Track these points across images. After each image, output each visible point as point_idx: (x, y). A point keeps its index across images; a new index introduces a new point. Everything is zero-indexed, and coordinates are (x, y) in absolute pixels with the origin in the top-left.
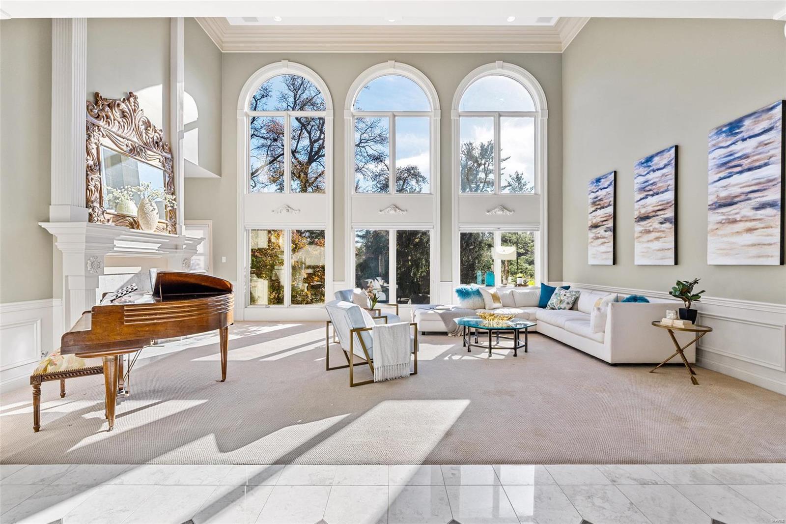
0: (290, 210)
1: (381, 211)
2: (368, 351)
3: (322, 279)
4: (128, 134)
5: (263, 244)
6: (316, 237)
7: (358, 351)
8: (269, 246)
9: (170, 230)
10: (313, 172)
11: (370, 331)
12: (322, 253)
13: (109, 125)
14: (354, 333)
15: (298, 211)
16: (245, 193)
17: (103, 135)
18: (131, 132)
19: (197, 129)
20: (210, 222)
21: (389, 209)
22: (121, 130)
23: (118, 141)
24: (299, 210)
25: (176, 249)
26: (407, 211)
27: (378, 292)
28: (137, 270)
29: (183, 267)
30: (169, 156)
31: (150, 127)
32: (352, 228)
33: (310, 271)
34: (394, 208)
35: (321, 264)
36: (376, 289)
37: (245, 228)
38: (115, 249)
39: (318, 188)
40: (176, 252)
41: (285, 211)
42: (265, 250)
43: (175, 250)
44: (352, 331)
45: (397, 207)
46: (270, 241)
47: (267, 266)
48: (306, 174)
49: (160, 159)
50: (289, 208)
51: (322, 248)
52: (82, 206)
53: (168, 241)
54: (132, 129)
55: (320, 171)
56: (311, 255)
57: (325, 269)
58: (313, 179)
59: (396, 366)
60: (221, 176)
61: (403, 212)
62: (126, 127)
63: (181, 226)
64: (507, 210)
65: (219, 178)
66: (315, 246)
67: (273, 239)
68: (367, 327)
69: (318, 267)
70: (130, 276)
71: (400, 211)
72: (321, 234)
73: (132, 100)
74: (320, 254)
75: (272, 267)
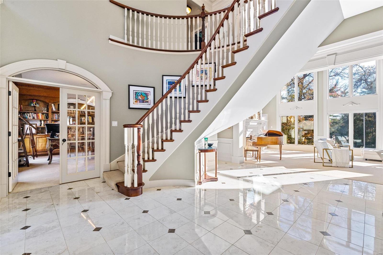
0: (298, 108)
1: (344, 105)
2: (330, 156)
3: (312, 136)
5: (285, 121)
6: (309, 118)
7: (326, 156)
8: (287, 122)
10: (306, 82)
11: (331, 150)
12: (312, 124)
14: (324, 150)
15: (301, 108)
16: (279, 103)
21: (349, 104)
26: (360, 104)
27: (344, 142)
32: (328, 114)
33: (306, 132)
34: (351, 103)
35: (312, 129)
36: (343, 141)
37: (279, 116)
38: (250, 125)
39: (309, 90)
41: (295, 109)
42: (286, 124)
44: (323, 149)
45: (353, 103)
46: (287, 120)
47: (287, 129)
48: (302, 83)
50: (297, 107)
51: (312, 122)
55: (310, 80)
56: (307, 125)
57: (314, 131)
58: (306, 85)
59: (342, 163)
61: (357, 105)
63: (261, 117)
66: (309, 121)
67: (289, 119)
68: (330, 149)
69: (310, 130)
71: (356, 105)
72: (312, 117)
74: (311, 125)
75: (289, 129)
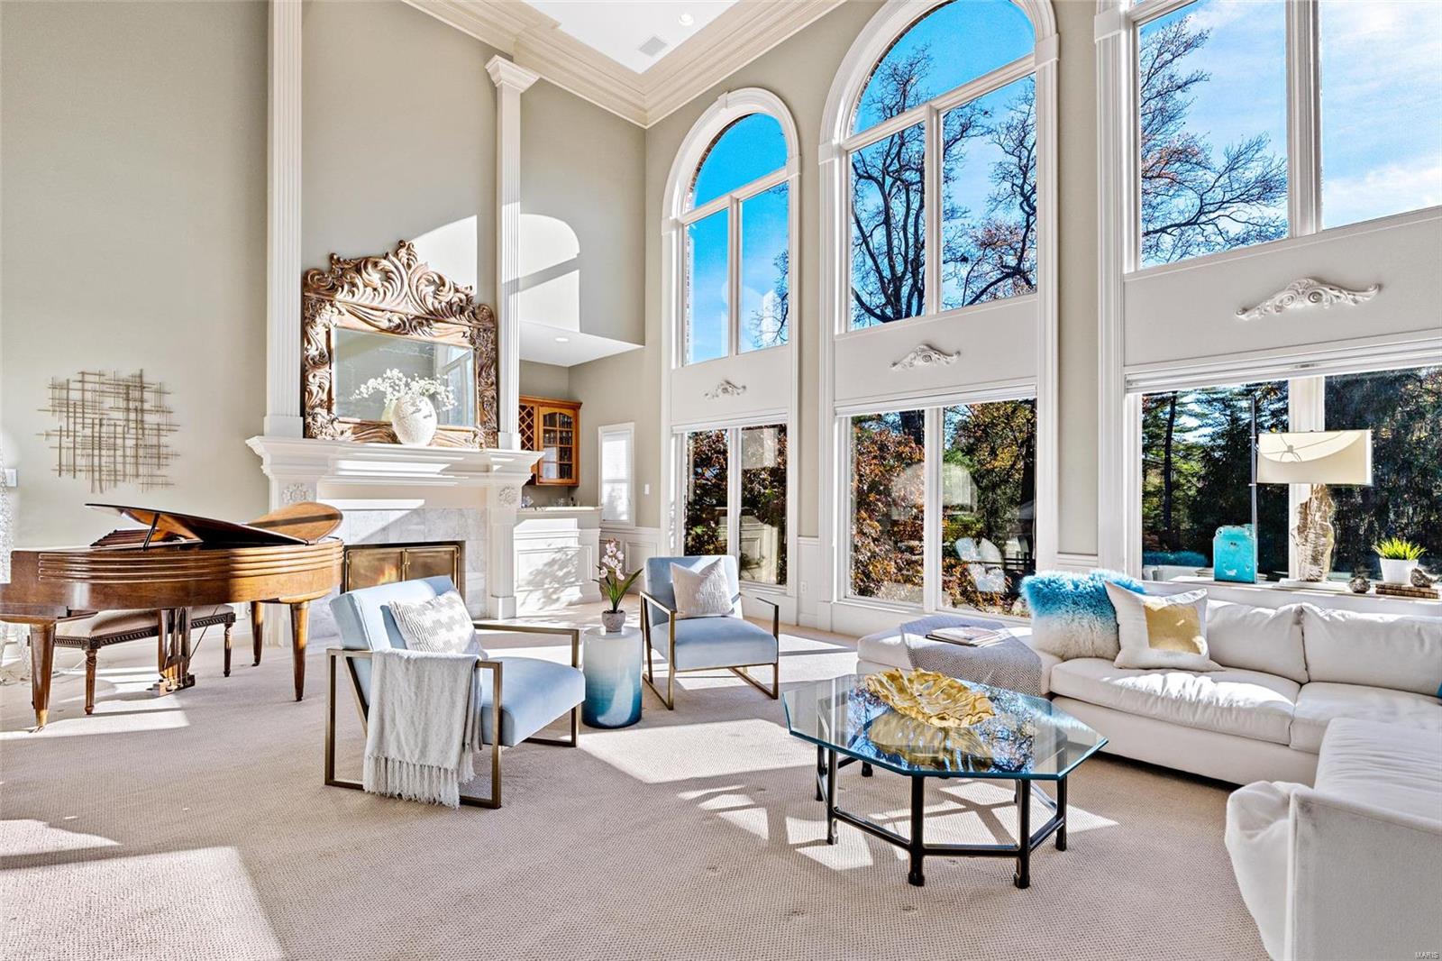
0: (730, 390)
1: (895, 364)
4: (394, 304)
9: (483, 441)
13: (353, 296)
15: (742, 390)
16: (673, 366)
17: (340, 312)
18: (398, 300)
19: (577, 272)
20: (631, 425)
21: (912, 356)
22: (378, 299)
23: (370, 316)
24: (744, 387)
25: (487, 471)
28: (417, 503)
29: (501, 500)
30: (490, 325)
31: (444, 285)
32: (836, 414)
37: (672, 431)
38: (341, 473)
40: (488, 476)
41: (721, 392)
43: (484, 474)
49: (464, 333)
50: (728, 386)
52: (294, 414)
53: (461, 459)
54: (403, 294)
60: (644, 345)
62: (389, 294)
63: (510, 435)
64: (1341, 288)
65: (640, 349)
70: (400, 514)
73: (403, 252)
